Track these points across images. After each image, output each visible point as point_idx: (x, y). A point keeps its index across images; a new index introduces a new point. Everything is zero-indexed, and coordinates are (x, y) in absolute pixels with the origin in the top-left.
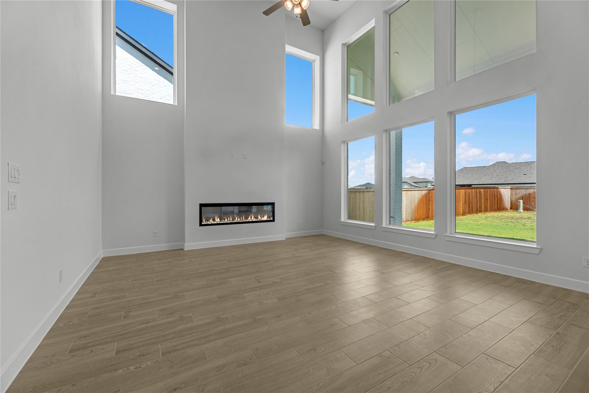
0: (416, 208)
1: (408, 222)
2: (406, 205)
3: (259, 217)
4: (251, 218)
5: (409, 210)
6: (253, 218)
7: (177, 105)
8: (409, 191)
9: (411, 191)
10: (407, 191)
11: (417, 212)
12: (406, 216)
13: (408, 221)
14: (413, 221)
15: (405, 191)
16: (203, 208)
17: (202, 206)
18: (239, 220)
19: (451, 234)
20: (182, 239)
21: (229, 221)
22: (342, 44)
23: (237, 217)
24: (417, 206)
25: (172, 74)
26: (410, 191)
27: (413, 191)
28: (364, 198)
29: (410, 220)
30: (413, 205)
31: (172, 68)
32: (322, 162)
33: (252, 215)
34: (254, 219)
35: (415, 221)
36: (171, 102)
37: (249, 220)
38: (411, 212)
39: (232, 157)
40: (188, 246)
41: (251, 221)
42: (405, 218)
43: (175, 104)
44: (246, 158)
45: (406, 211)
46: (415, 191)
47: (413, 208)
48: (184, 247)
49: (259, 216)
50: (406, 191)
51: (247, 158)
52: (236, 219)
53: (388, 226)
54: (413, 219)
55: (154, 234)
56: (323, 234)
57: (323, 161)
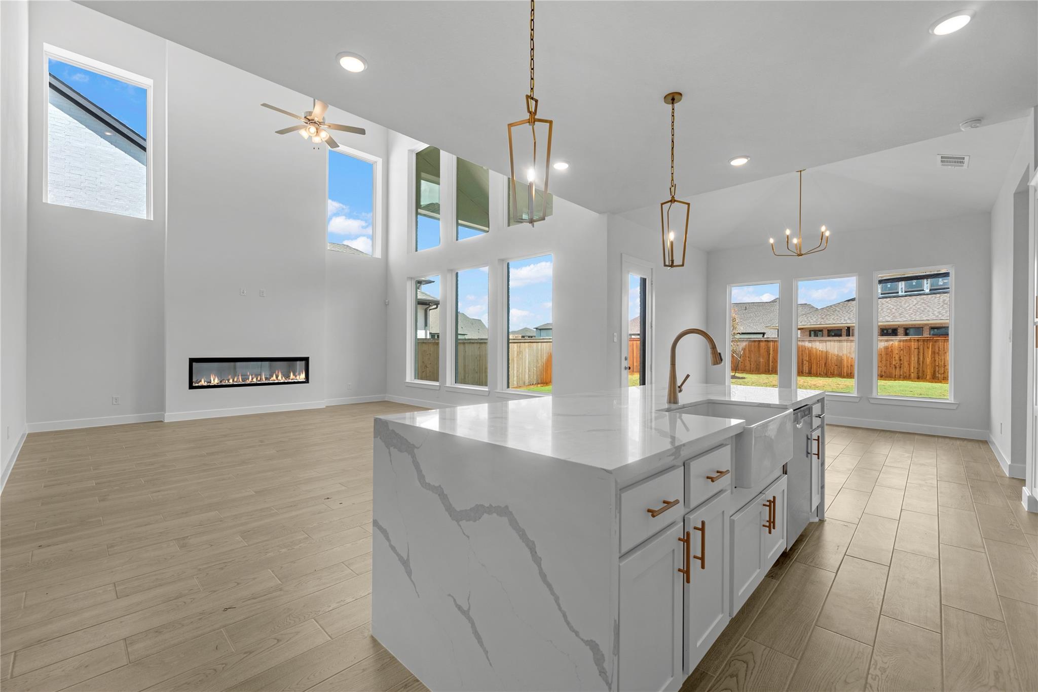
0: (543, 367)
1: (532, 387)
2: (529, 363)
3: (292, 376)
4: (277, 377)
5: (534, 370)
6: (280, 377)
7: (152, 219)
8: (533, 344)
9: (537, 344)
10: (531, 344)
11: (546, 372)
12: (529, 377)
13: (533, 384)
14: (539, 385)
15: (528, 342)
16: (194, 364)
17: (192, 361)
18: (255, 380)
19: (503, 390)
20: (162, 407)
21: (236, 382)
22: (409, 150)
23: (252, 375)
24: (546, 364)
25: (144, 149)
26: (535, 343)
27: (540, 344)
28: (465, 352)
29: (536, 384)
30: (540, 363)
31: (145, 140)
32: (385, 302)
33: (278, 373)
34: (282, 378)
35: (542, 385)
36: (143, 216)
37: (274, 380)
38: (537, 372)
39: (242, 294)
40: (170, 417)
41: (276, 381)
42: (527, 381)
43: (149, 219)
44: (264, 297)
45: (529, 371)
46: (543, 343)
47: (539, 366)
48: (164, 418)
49: (290, 373)
50: (529, 344)
51: (265, 295)
52: (249, 379)
53: (454, 385)
54: (540, 382)
55: (114, 400)
56: (386, 400)
57: (387, 301)
